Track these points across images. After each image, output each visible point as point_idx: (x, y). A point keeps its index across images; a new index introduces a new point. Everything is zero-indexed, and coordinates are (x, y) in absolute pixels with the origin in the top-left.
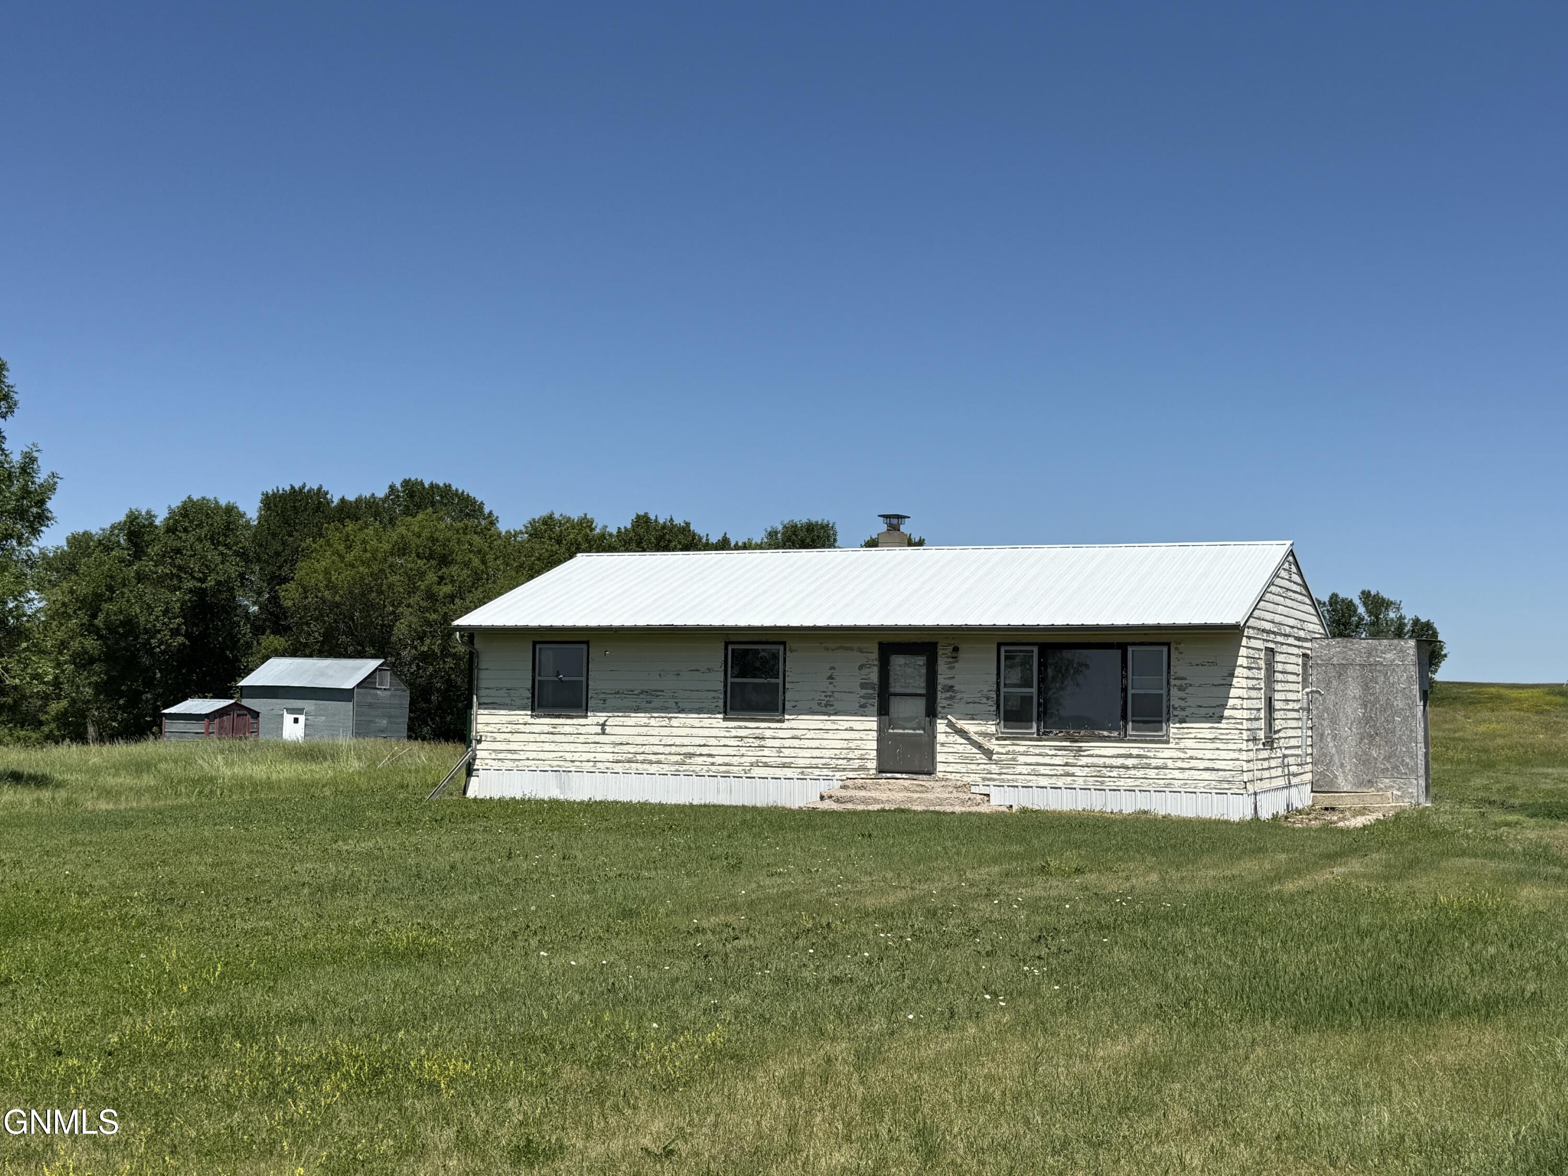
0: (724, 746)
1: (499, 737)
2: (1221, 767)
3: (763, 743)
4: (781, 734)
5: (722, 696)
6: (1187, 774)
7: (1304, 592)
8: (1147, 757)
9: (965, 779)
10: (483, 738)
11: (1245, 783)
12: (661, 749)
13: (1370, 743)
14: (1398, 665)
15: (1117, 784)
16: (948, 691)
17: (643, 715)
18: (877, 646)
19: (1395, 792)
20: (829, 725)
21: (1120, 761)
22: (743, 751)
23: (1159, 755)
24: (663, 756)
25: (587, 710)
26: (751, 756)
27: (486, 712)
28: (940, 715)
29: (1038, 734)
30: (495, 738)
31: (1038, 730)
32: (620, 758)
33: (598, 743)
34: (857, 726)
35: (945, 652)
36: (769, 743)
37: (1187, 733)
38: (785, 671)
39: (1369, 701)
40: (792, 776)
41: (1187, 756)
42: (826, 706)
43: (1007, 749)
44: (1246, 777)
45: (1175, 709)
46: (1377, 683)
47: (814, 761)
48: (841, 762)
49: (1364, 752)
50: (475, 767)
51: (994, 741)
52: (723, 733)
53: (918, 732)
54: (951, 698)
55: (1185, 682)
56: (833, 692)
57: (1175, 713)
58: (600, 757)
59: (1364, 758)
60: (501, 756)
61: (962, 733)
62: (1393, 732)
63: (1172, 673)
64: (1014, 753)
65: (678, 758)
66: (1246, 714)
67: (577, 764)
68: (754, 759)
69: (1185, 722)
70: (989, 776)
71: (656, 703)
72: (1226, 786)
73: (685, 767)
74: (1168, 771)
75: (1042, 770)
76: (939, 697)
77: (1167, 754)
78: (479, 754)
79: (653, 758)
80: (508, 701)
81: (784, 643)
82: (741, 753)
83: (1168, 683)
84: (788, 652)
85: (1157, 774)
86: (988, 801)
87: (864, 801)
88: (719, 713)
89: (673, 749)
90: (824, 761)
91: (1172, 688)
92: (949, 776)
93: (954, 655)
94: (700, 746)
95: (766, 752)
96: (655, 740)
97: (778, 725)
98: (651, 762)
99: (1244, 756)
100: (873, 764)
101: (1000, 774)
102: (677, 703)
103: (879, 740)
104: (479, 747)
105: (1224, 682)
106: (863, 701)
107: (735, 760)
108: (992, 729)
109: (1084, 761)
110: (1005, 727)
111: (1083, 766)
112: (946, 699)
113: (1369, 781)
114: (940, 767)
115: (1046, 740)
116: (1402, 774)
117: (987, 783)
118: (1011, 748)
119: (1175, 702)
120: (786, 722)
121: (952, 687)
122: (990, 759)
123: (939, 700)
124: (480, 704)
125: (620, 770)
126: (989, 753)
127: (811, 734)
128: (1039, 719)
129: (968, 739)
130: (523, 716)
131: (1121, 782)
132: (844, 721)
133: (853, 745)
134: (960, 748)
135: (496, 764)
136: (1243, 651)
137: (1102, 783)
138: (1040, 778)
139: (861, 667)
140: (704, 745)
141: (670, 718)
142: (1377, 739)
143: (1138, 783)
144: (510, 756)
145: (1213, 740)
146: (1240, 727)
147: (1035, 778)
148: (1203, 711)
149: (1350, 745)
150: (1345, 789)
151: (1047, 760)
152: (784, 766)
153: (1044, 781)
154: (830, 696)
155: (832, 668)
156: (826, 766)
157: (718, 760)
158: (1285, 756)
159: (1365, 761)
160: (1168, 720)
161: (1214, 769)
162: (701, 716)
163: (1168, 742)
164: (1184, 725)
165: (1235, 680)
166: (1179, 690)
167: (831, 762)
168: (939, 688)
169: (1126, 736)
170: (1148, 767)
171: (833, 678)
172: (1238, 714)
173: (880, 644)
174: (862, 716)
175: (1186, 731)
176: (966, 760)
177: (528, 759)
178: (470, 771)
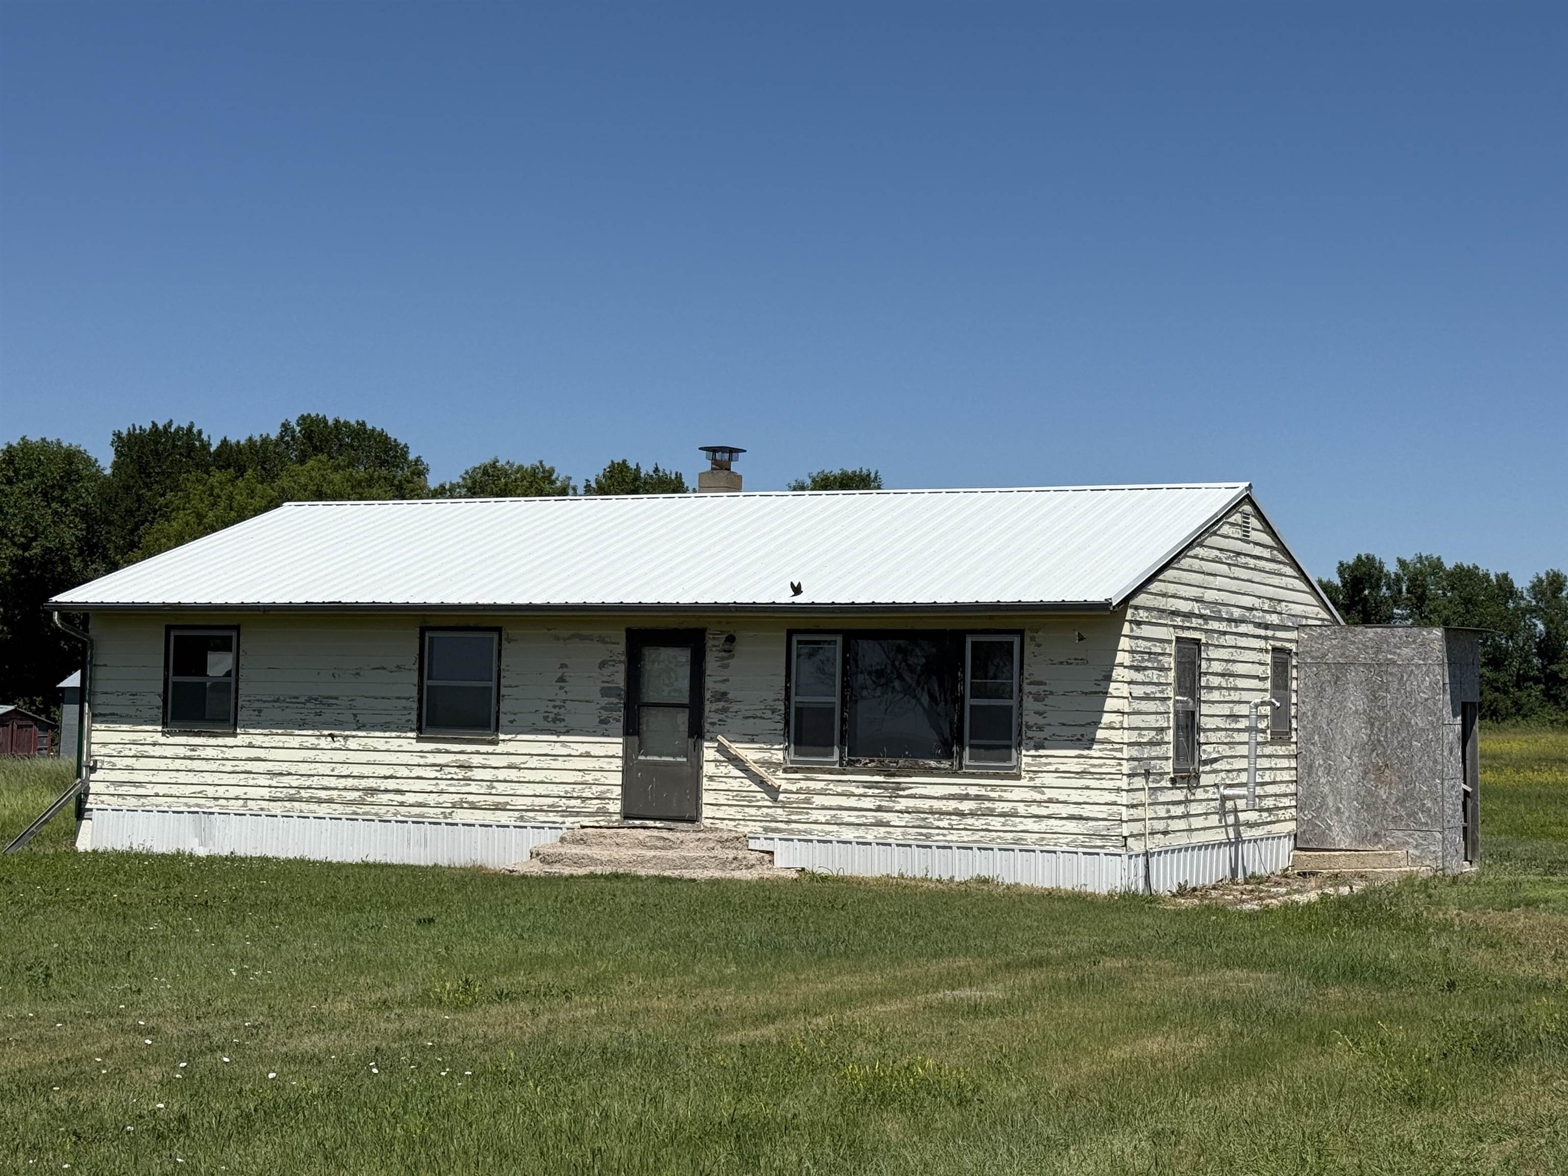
0: (418, 778)
1: (120, 762)
2: (1091, 815)
3: (469, 774)
4: (494, 761)
5: (415, 706)
6: (1043, 825)
7: (1281, 557)
8: (990, 799)
9: (741, 829)
10: (99, 765)
11: (1125, 838)
12: (333, 782)
13: (1378, 779)
14: (1418, 666)
15: (949, 838)
16: (719, 700)
17: (310, 732)
18: (624, 634)
19: (1411, 851)
20: (559, 750)
21: (952, 805)
22: (443, 785)
23: (1006, 795)
24: (335, 793)
25: (235, 726)
26: (453, 792)
27: (103, 727)
28: (708, 736)
29: (841, 765)
30: (114, 765)
31: (841, 758)
32: (278, 795)
33: (250, 772)
34: (595, 750)
35: (716, 643)
36: (478, 774)
37: (1046, 764)
38: (499, 670)
39: (1377, 718)
40: (507, 823)
41: (1045, 798)
42: (554, 721)
43: (798, 785)
44: (1125, 830)
45: (1029, 727)
46: (1387, 691)
47: (538, 801)
48: (573, 802)
49: (1369, 792)
50: (88, 806)
51: (780, 774)
52: (416, 760)
53: (679, 759)
54: (725, 710)
55: (1042, 688)
56: (564, 701)
57: (1030, 734)
58: (253, 792)
59: (1368, 800)
60: (122, 790)
61: (736, 761)
62: (1410, 763)
63: (1026, 674)
64: (808, 791)
65: (356, 795)
66: (1127, 736)
67: (222, 802)
68: (457, 798)
69: (1043, 748)
70: (773, 825)
71: (328, 715)
72: (1099, 843)
73: (367, 808)
74: (1018, 820)
75: (846, 816)
76: (707, 709)
77: (1017, 794)
78: (94, 788)
79: (323, 794)
80: (132, 711)
81: (499, 630)
82: (440, 787)
83: (1020, 691)
84: (503, 642)
85: (1004, 825)
86: (771, 861)
87: (577, 861)
88: (412, 730)
89: (350, 782)
90: (550, 801)
91: (1025, 698)
92: (719, 825)
93: (727, 647)
94: (386, 778)
95: (473, 788)
96: (325, 769)
97: (490, 748)
98: (320, 801)
99: (1124, 798)
100: (615, 807)
101: (788, 822)
102: (355, 715)
103: (626, 771)
104: (93, 777)
105: (1098, 689)
106: (605, 714)
107: (431, 799)
108: (778, 756)
109: (903, 804)
110: (795, 754)
111: (901, 812)
112: (716, 711)
113: (1375, 834)
114: (707, 811)
115: (852, 773)
116: (1422, 824)
117: (770, 835)
118: (803, 784)
119: (1030, 718)
120: (501, 744)
121: (724, 694)
122: (775, 800)
123: (706, 714)
124: (94, 715)
125: (278, 812)
126: (773, 792)
127: (533, 762)
128: (842, 743)
129: (746, 770)
130: (151, 733)
131: (953, 836)
132: (578, 744)
133: (589, 778)
134: (735, 784)
135: (115, 802)
136: (1124, 643)
137: (928, 836)
138: (844, 829)
139: (602, 665)
140: (391, 777)
141: (346, 738)
142: (1387, 772)
143: (976, 837)
144: (133, 790)
145: (1082, 774)
146: (1118, 755)
147: (835, 828)
148: (1067, 732)
149: (1350, 780)
150: (1342, 846)
151: (852, 802)
152: (497, 807)
153: (848, 834)
154: (560, 707)
155: (563, 666)
156: (553, 809)
157: (410, 798)
158: (1224, 798)
159: (1369, 804)
160: (1020, 745)
161: (1080, 818)
162: (387, 734)
163: (1018, 777)
164: (1042, 752)
165: (1113, 685)
166: (1036, 700)
167: (561, 803)
168: (708, 695)
169: (961, 768)
170: (991, 813)
171: (564, 681)
172: (1115, 736)
173: (628, 631)
174: (603, 735)
175: (1043, 760)
176: (742, 799)
177: (157, 795)
178: (80, 813)
